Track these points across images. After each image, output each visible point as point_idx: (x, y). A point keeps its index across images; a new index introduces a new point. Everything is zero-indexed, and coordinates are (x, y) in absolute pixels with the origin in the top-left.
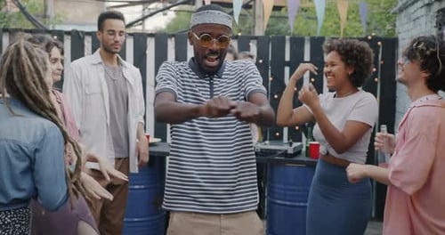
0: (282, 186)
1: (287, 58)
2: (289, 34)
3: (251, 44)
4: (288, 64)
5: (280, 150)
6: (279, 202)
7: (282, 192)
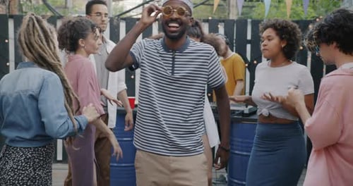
0: (240, 140)
1: (249, 37)
2: (251, 18)
3: (219, 26)
4: (249, 42)
5: (238, 111)
6: (237, 152)
7: (240, 144)
